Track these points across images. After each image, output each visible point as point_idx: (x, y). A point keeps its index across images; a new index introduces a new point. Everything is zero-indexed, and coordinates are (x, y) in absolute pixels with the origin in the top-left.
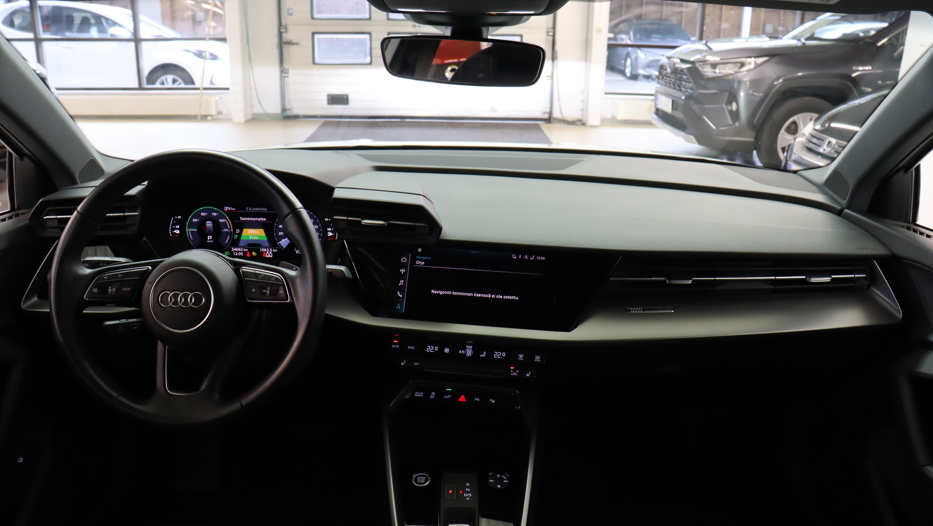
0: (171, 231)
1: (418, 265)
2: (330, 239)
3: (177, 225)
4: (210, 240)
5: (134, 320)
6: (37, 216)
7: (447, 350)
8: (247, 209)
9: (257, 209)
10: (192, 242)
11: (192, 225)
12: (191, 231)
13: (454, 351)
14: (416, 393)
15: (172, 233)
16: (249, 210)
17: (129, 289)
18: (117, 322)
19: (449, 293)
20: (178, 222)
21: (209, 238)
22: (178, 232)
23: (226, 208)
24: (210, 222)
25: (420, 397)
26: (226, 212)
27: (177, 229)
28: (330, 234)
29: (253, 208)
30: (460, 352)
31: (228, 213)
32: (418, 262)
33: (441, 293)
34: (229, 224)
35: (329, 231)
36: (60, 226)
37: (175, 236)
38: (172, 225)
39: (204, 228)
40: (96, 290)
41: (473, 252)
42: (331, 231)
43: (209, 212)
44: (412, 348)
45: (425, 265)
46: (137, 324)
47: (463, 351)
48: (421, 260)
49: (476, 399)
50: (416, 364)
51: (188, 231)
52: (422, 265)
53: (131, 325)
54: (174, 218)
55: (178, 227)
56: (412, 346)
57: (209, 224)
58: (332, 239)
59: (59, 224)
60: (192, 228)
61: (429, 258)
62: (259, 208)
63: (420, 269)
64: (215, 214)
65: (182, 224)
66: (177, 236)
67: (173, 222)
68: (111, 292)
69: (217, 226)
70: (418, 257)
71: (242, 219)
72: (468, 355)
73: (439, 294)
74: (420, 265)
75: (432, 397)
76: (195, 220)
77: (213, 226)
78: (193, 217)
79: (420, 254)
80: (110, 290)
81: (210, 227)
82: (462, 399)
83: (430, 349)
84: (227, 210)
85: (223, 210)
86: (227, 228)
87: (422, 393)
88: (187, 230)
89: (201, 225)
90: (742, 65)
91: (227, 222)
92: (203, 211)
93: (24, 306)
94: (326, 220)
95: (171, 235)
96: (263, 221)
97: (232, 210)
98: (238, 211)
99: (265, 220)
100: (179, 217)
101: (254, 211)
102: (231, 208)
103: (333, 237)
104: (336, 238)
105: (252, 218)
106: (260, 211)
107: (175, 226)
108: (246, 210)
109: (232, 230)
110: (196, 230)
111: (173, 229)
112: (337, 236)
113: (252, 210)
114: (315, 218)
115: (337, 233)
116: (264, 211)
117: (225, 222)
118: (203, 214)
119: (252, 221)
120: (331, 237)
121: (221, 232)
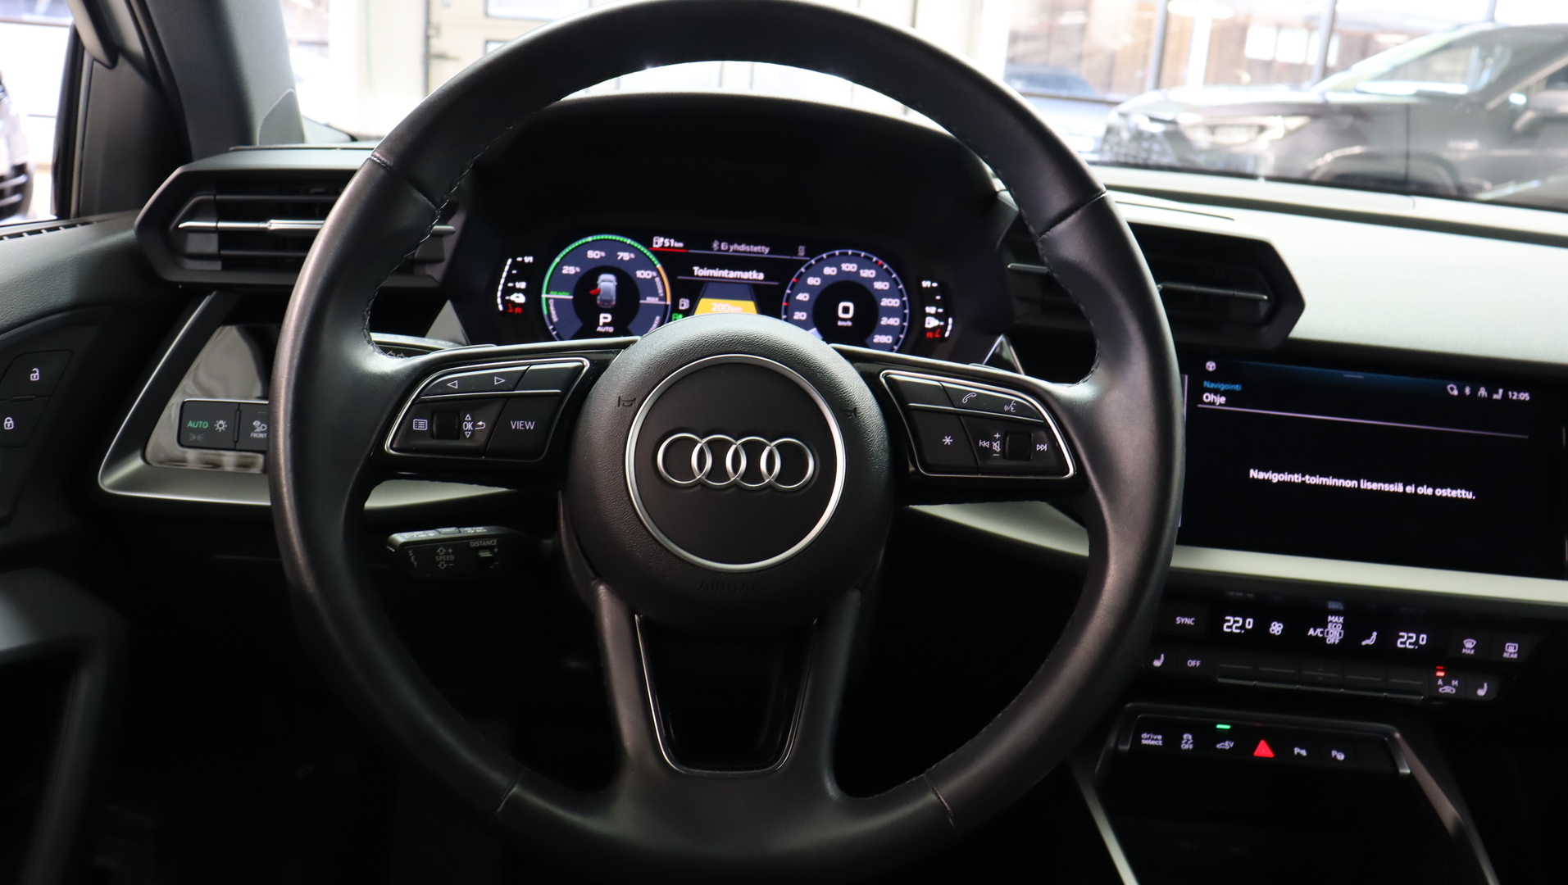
0: (503, 297)
1: (1210, 403)
2: (929, 335)
3: (520, 281)
4: (605, 325)
5: (480, 530)
6: (159, 222)
7: (1276, 628)
8: (715, 245)
9: (743, 247)
10: (554, 329)
11: (558, 283)
12: (556, 301)
13: (1294, 630)
14: (1144, 735)
15: (504, 302)
16: (720, 250)
17: (530, 426)
18: (431, 534)
19: (1296, 478)
20: (522, 272)
21: (602, 321)
22: (519, 298)
23: (659, 242)
24: (611, 277)
25: (1155, 746)
26: (656, 252)
27: (519, 291)
28: (931, 323)
29: (731, 243)
30: (1311, 632)
31: (661, 254)
32: (1209, 397)
33: (1275, 477)
34: (663, 285)
35: (930, 315)
36: (222, 252)
37: (511, 311)
38: (508, 280)
39: (592, 292)
40: (421, 425)
41: (1348, 375)
42: (936, 316)
43: (612, 248)
44: (1189, 621)
45: (1227, 404)
46: (489, 543)
47: (1319, 631)
48: (1216, 392)
49: (1297, 750)
50: (1192, 663)
51: (547, 299)
52: (1220, 405)
53: (473, 544)
54: (514, 261)
55: (522, 285)
56: (1189, 617)
57: (607, 283)
58: (937, 335)
59: (221, 246)
60: (559, 289)
61: (1237, 387)
62: (748, 244)
63: (1214, 414)
64: (625, 256)
65: (533, 276)
66: (518, 310)
67: (509, 272)
68: (473, 432)
69: (629, 289)
70: (1206, 384)
71: (699, 272)
72: (1332, 641)
73: (1269, 481)
74: (1214, 404)
75: (1186, 747)
76: (569, 270)
77: (618, 287)
78: (565, 261)
79: (1213, 377)
80: (469, 426)
81: (608, 292)
82: (1263, 750)
83: (1233, 624)
84: (659, 245)
85: (648, 245)
86: (655, 294)
87: (1160, 737)
88: (544, 296)
89: (585, 285)
90: (1262, 129)
91: (657, 280)
92: (593, 246)
93: (109, 481)
94: (926, 284)
95: (501, 308)
96: (755, 280)
97: (674, 248)
98: (690, 251)
99: (761, 276)
100: (529, 259)
101: (734, 251)
102: (672, 241)
103: (938, 330)
104: (947, 334)
105: (726, 271)
106: (750, 252)
107: (514, 283)
108: (712, 250)
109: (669, 302)
110: (571, 297)
111: (508, 291)
112: (950, 328)
113: (729, 249)
114: (895, 279)
115: (950, 321)
116: (762, 253)
117: (653, 278)
118: (592, 254)
119: (724, 278)
120: (934, 329)
121: (639, 304)
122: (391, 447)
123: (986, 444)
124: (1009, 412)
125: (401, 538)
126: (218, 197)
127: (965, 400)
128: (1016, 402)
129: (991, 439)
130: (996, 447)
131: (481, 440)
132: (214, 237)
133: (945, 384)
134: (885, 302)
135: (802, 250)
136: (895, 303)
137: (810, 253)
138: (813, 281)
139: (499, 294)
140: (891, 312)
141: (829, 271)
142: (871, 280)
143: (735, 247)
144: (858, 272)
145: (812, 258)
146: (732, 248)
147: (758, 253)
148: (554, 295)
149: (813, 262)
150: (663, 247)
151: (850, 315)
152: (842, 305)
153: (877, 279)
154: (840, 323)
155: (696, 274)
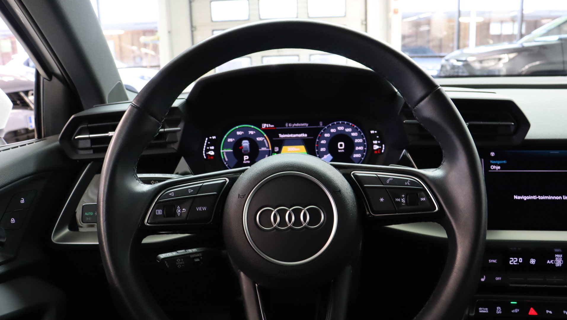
0: (205, 153)
1: (494, 170)
2: (376, 152)
3: (211, 146)
4: (246, 160)
5: (194, 250)
6: (68, 136)
7: (533, 261)
8: (287, 125)
9: (298, 125)
10: (226, 164)
11: (226, 146)
12: (226, 153)
13: (541, 262)
14: (480, 309)
15: (206, 155)
16: (289, 126)
17: (205, 209)
18: (174, 254)
19: (534, 197)
20: (212, 143)
21: (245, 159)
22: (212, 153)
23: (264, 126)
24: (247, 141)
25: (485, 313)
26: (263, 130)
27: (212, 150)
28: (376, 147)
29: (293, 123)
30: (548, 262)
31: (266, 130)
32: (493, 167)
33: (525, 198)
34: (268, 143)
35: (375, 144)
36: (93, 146)
37: (209, 158)
38: (207, 146)
39: (240, 148)
40: (159, 212)
41: (552, 152)
42: (378, 144)
43: (246, 130)
44: (495, 261)
45: (501, 169)
46: (198, 255)
47: (552, 261)
48: (496, 165)
49: (547, 311)
50: (498, 279)
51: (223, 152)
52: (498, 170)
53: (192, 256)
54: (208, 139)
55: (212, 148)
56: (494, 259)
57: (246, 144)
58: (379, 152)
59: (92, 144)
60: (227, 148)
61: (505, 162)
62: (300, 123)
63: (496, 173)
64: (251, 132)
65: (216, 144)
66: (212, 158)
67: (207, 143)
68: (181, 213)
69: (254, 145)
70: (491, 162)
71: (281, 136)
72: (558, 265)
73: (523, 200)
74: (495, 169)
75: (499, 312)
76: (230, 140)
77: (250, 145)
78: (229, 137)
79: (494, 158)
80: (179, 211)
81: (246, 147)
82: (532, 312)
83: (513, 261)
85: (260, 127)
86: (265, 146)
87: (487, 309)
88: (222, 151)
89: (237, 145)
90: (500, 59)
91: (265, 141)
92: (239, 130)
93: (55, 239)
94: (372, 132)
95: (205, 157)
96: (304, 137)
97: (271, 127)
98: (277, 128)
99: (306, 135)
100: (214, 137)
101: (294, 126)
102: (269, 125)
103: (379, 150)
104: (383, 151)
105: (292, 135)
106: (301, 126)
107: (209, 147)
108: (286, 127)
109: (270, 149)
110: (232, 151)
111: (207, 150)
112: (383, 148)
113: (292, 126)
114: (359, 131)
115: (383, 146)
116: (305, 126)
117: (263, 140)
118: (239, 133)
119: (292, 137)
120: (377, 150)
121: (259, 151)
122: (147, 222)
123: (398, 200)
124: (407, 185)
125: (162, 256)
126: (89, 125)
127: (388, 182)
128: (410, 180)
129: (401, 198)
130: (403, 200)
131: (184, 216)
132: (89, 141)
133: (379, 175)
134: (357, 141)
135: (321, 124)
136: (360, 141)
137: (325, 124)
138: (327, 135)
139: (204, 152)
140: (359, 144)
141: (333, 130)
142: (350, 133)
143: (295, 125)
144: (344, 130)
145: (325, 126)
146: (293, 125)
147: (304, 126)
148: (225, 150)
149: (326, 127)
150: (266, 127)
151: (343, 147)
152: (339, 144)
153: (353, 132)
154: (339, 151)
155: (280, 137)
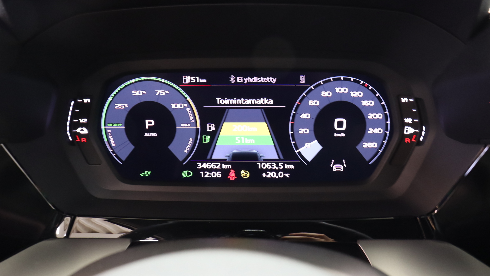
0: (70, 131)
2: (407, 140)
3: (82, 118)
8: (232, 79)
9: (255, 79)
10: (113, 152)
11: (113, 117)
12: (112, 131)
15: (73, 134)
16: (236, 82)
20: (83, 111)
22: (83, 131)
23: (188, 79)
26: (185, 88)
27: (83, 125)
28: (409, 130)
29: (245, 76)
31: (189, 89)
34: (193, 113)
35: (408, 124)
37: (78, 141)
38: (72, 118)
42: (412, 125)
43: (151, 87)
51: (106, 129)
54: (76, 103)
55: (84, 121)
58: (413, 140)
60: (114, 121)
62: (259, 77)
64: (162, 92)
65: (92, 113)
66: (84, 140)
67: (73, 111)
69: (167, 118)
71: (219, 101)
76: (118, 106)
78: (116, 100)
84: (188, 81)
85: (178, 82)
86: (188, 121)
88: (103, 127)
89: (133, 117)
91: (188, 109)
92: (135, 86)
94: (404, 100)
95: (70, 139)
96: (267, 105)
97: (200, 83)
98: (213, 85)
99: (271, 102)
100: (86, 101)
101: (248, 83)
102: (198, 78)
103: (415, 136)
104: (421, 139)
105: (243, 100)
106: (261, 83)
107: (78, 120)
108: (230, 83)
109: (199, 126)
110: (124, 127)
111: (74, 126)
112: (423, 134)
113: (244, 81)
114: (378, 97)
115: (424, 128)
116: (271, 83)
117: (185, 108)
118: (136, 93)
119: (242, 105)
120: (411, 136)
121: (176, 128)
134: (371, 116)
135: (303, 79)
136: (379, 116)
137: (309, 81)
138: (312, 103)
139: (68, 128)
140: (375, 123)
141: (325, 94)
142: (360, 99)
143: (248, 79)
144: (349, 93)
145: (311, 85)
146: (246, 80)
147: (267, 83)
148: (110, 126)
149: (312, 87)
150: (191, 83)
151: (344, 128)
152: (337, 120)
153: (364, 98)
154: (336, 135)
155: (218, 103)
